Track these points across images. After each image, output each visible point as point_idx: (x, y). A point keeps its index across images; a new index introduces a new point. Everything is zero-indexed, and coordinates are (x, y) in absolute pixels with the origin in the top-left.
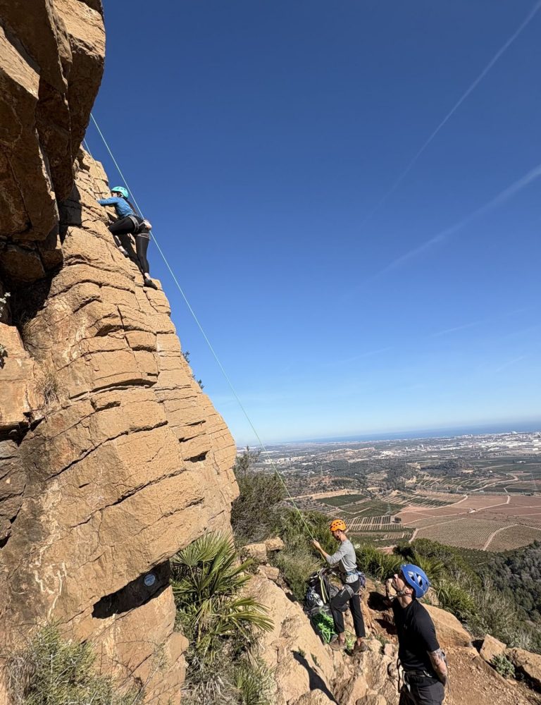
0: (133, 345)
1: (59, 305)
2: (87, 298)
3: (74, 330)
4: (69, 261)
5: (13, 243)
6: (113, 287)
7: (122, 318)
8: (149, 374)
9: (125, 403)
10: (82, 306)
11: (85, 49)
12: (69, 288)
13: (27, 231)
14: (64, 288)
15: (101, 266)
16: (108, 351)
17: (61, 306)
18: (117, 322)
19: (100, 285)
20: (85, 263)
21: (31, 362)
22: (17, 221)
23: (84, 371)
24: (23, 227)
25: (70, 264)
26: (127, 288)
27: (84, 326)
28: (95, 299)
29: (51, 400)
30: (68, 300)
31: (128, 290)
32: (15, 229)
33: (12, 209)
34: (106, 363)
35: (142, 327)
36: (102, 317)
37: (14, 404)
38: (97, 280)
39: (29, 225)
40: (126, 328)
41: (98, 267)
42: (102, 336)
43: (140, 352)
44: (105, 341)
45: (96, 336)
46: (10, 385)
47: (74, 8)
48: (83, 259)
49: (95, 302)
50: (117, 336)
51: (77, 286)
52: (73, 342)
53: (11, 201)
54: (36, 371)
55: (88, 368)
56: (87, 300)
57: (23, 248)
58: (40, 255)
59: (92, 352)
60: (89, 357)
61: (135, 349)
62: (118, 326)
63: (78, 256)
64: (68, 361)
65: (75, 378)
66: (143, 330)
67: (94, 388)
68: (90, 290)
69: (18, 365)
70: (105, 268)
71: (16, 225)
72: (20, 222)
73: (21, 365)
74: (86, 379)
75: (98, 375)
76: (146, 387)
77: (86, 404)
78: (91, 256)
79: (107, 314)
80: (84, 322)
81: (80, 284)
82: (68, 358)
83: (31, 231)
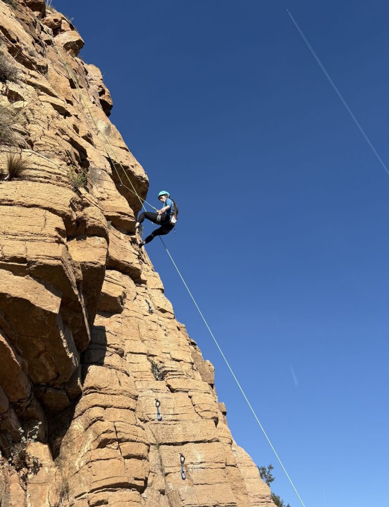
0: (124, 454)
1: (77, 426)
2: (93, 419)
3: (84, 444)
4: (86, 392)
5: (50, 387)
6: (115, 407)
7: (117, 432)
8: (136, 479)
9: (112, 502)
10: (90, 425)
11: (92, 265)
12: (83, 412)
13: (57, 378)
14: (81, 412)
15: (108, 392)
16: (104, 460)
17: (77, 427)
18: (112, 436)
19: (105, 407)
20: (96, 392)
21: (54, 470)
22: (52, 373)
23: (86, 476)
24: (55, 376)
25: (86, 394)
26: (127, 407)
27: (90, 440)
28: (100, 419)
29: (64, 500)
30: (82, 421)
31: (128, 408)
32: (50, 379)
33: (48, 367)
34: (101, 469)
35: (134, 438)
36: (101, 432)
37: (40, 501)
38: (103, 404)
39: (58, 374)
40: (120, 441)
41: (105, 394)
42: (102, 448)
43: (131, 459)
44: (103, 452)
45: (98, 448)
46: (40, 487)
47: (89, 243)
48: (95, 389)
49: (98, 421)
50: (113, 447)
51: (88, 410)
52: (82, 453)
53: (47, 363)
54: (57, 477)
55: (89, 473)
56: (94, 420)
57: (55, 388)
58: (66, 391)
59: (93, 461)
60: (90, 464)
61: (125, 457)
62: (113, 439)
63: (92, 388)
64: (78, 469)
65: (80, 481)
66: (135, 441)
67: (91, 489)
68: (96, 412)
69: (46, 472)
70: (112, 393)
71: (51, 376)
72: (53, 374)
73: (47, 472)
74: (87, 482)
75: (95, 478)
76: (133, 490)
77: (84, 502)
78: (102, 386)
79: (105, 430)
80: (90, 437)
81: (90, 409)
82: (78, 466)
83: (59, 378)
